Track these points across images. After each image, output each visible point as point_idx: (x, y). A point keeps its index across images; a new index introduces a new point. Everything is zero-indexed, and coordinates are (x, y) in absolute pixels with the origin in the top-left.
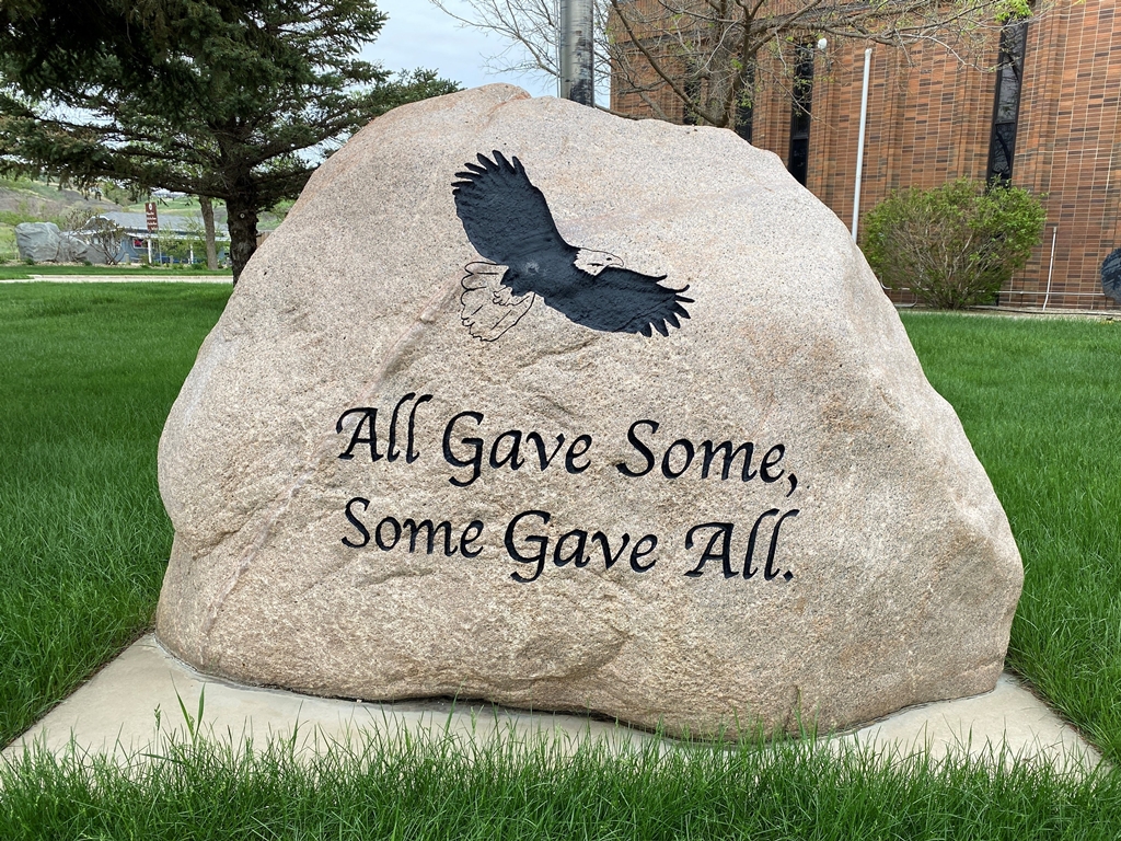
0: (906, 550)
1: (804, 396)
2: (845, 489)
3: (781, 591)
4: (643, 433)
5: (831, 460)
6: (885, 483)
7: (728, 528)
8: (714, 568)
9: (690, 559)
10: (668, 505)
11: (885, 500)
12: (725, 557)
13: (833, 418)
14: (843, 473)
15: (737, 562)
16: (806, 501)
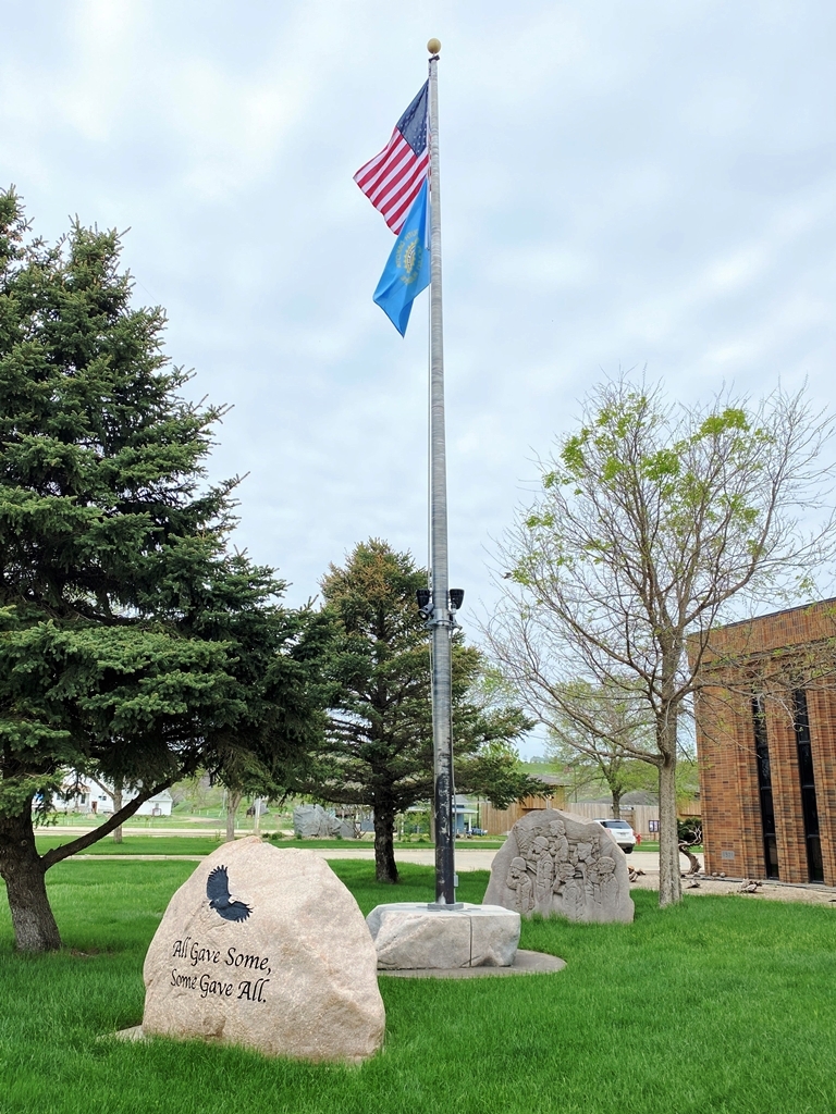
0: (308, 999)
1: (277, 943)
2: (289, 975)
3: (263, 1006)
4: (232, 952)
5: (284, 965)
6: (304, 975)
7: (249, 983)
8: (245, 996)
9: (239, 993)
10: (235, 975)
11: (303, 981)
12: (248, 993)
13: (286, 951)
14: (289, 970)
15: (251, 996)
16: (272, 977)
